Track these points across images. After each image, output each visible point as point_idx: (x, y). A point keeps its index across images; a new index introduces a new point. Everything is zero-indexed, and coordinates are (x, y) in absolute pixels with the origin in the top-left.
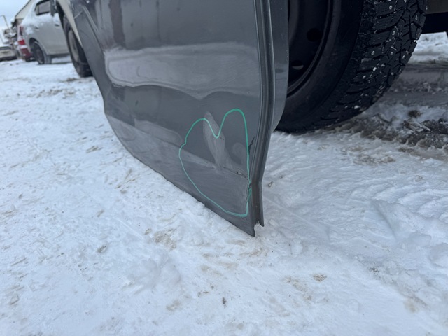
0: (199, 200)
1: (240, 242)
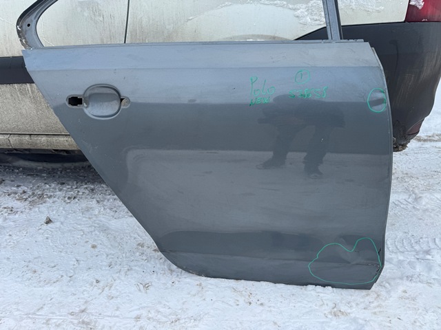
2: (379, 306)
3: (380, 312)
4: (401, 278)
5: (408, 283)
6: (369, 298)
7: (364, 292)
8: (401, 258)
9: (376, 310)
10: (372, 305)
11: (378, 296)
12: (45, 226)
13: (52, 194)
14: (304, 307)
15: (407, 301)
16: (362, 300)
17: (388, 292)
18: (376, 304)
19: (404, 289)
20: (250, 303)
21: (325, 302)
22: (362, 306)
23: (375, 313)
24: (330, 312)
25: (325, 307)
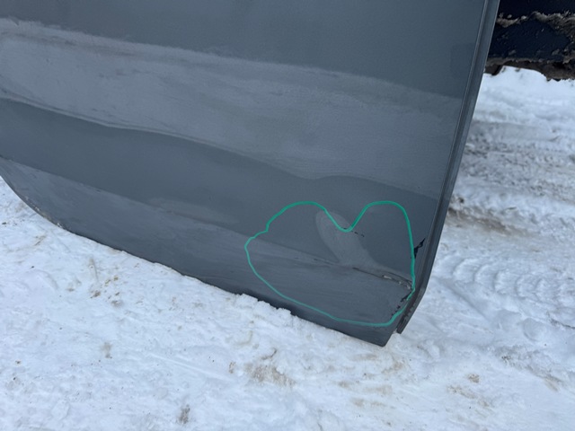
2: (382, 390)
3: (375, 404)
4: (482, 348)
5: (495, 364)
6: (370, 366)
7: (364, 348)
8: (511, 306)
9: (366, 397)
10: (367, 382)
11: (397, 366)
14: (201, 336)
15: (466, 402)
16: (349, 364)
17: (428, 366)
18: (378, 382)
19: (477, 372)
20: (97, 294)
21: (256, 339)
22: (339, 376)
23: (359, 403)
24: (249, 366)
25: (247, 350)
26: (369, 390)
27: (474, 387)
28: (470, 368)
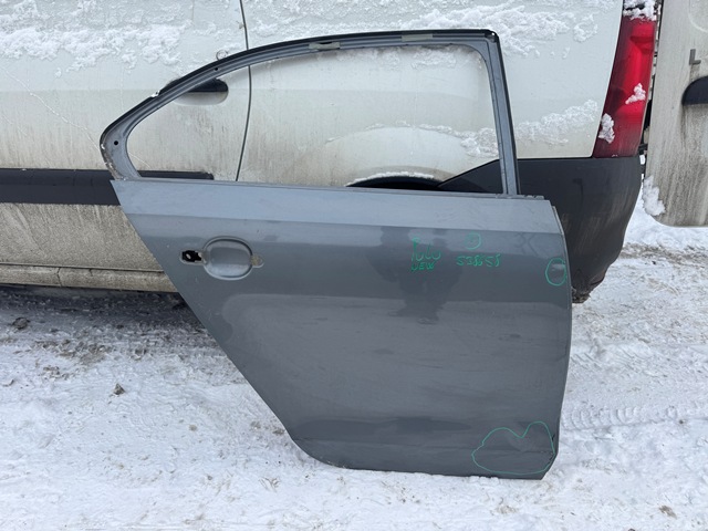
0: (489, 476)
1: (538, 486)
2: (551, 499)
3: (552, 506)
4: (576, 464)
5: (583, 470)
6: (540, 491)
7: (534, 483)
8: (577, 437)
9: (547, 505)
10: (543, 498)
11: (551, 487)
12: (116, 398)
13: (109, 344)
14: (467, 504)
15: (582, 492)
16: (532, 493)
17: (562, 482)
18: (547, 497)
19: (580, 477)
20: (404, 501)
21: (491, 496)
22: (532, 500)
23: (546, 508)
24: (497, 509)
25: (491, 503)
26: (546, 501)
27: (582, 485)
28: (576, 477)
